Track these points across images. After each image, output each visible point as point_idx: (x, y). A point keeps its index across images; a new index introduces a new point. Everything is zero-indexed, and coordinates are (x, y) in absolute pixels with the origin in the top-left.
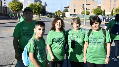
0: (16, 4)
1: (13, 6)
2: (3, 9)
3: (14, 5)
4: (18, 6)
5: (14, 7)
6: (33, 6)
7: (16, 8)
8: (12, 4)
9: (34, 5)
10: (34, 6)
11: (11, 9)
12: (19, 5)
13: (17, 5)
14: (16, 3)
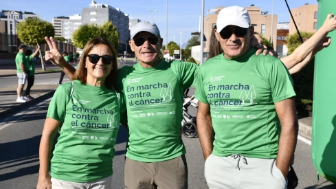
0: (36, 27)
1: (28, 32)
2: (9, 42)
3: (29, 29)
4: (40, 31)
5: (31, 34)
6: (87, 30)
7: (35, 37)
8: (26, 28)
9: (90, 29)
10: (91, 33)
11: (24, 40)
12: (44, 30)
13: (38, 29)
14: (35, 25)
